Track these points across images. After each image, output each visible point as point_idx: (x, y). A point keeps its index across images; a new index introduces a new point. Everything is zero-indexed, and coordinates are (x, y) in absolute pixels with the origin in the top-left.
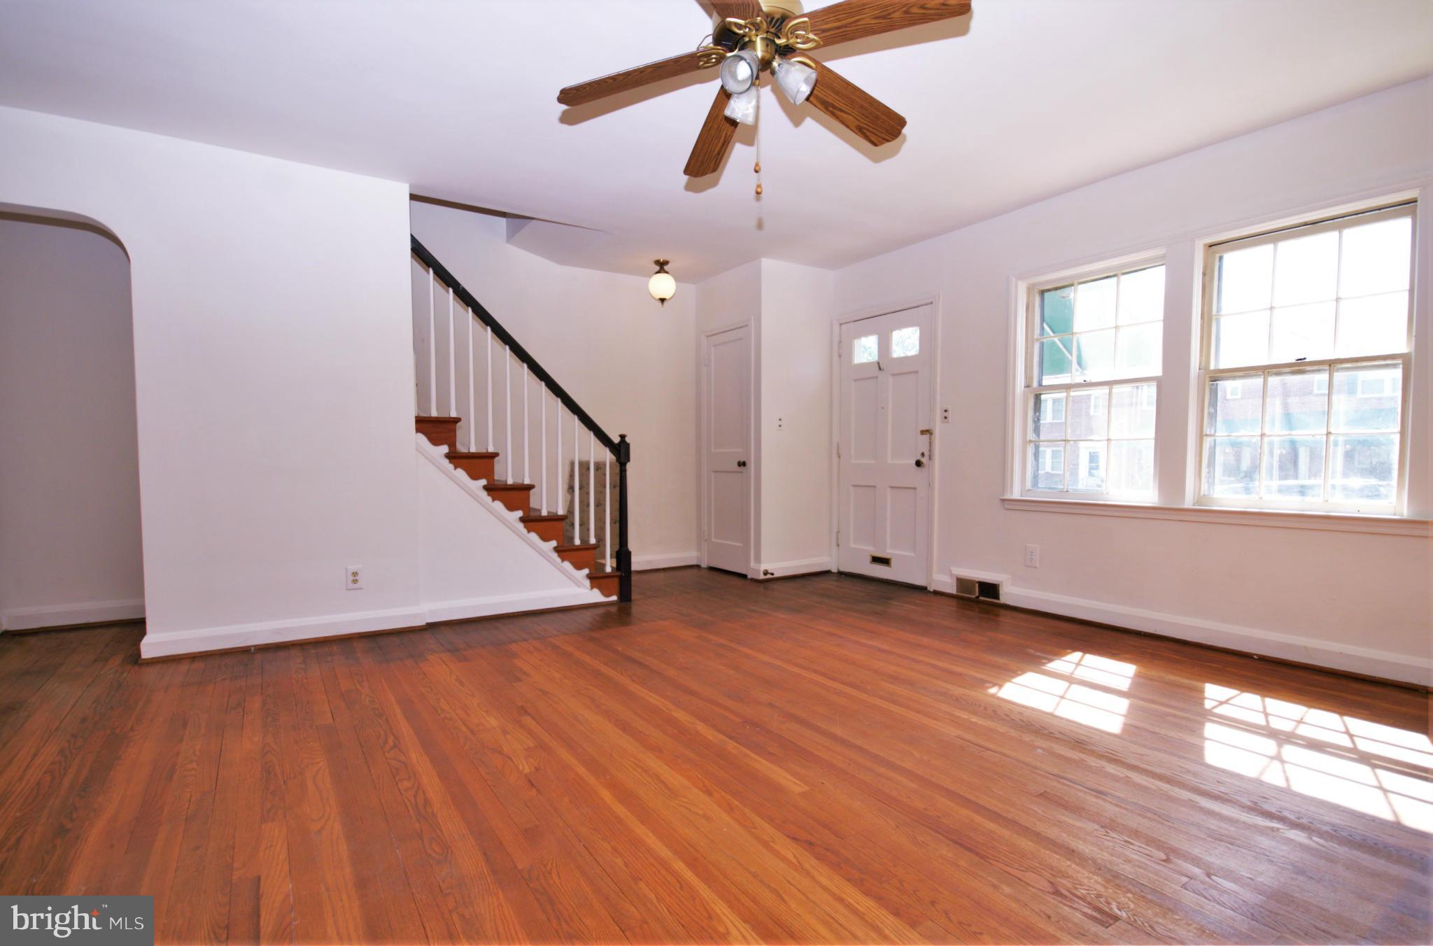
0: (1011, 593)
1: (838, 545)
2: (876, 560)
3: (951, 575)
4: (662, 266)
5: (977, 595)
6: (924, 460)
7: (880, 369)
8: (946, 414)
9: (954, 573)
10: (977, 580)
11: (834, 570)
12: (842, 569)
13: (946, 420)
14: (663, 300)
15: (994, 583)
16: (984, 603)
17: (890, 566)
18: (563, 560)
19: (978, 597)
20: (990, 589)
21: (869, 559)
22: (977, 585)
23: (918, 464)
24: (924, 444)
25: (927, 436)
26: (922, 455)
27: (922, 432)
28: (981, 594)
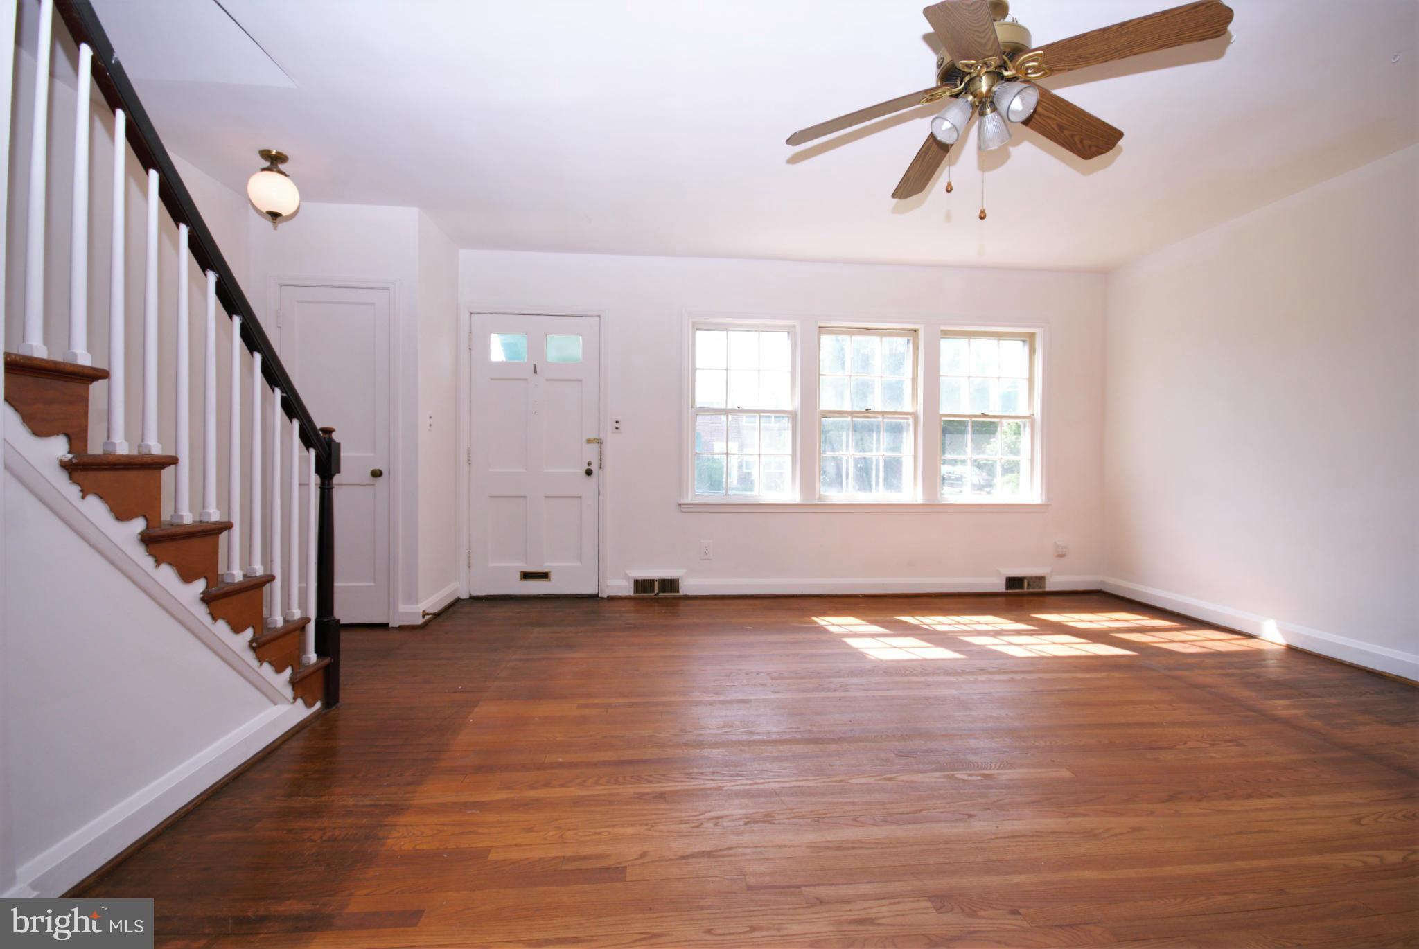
0: (691, 585)
1: (469, 567)
2: (527, 576)
3: (627, 577)
4: (274, 161)
5: (656, 592)
6: (594, 468)
7: (535, 372)
8: (617, 425)
9: (631, 575)
10: (657, 578)
11: (465, 596)
12: (475, 593)
13: (617, 431)
14: (274, 216)
15: (673, 578)
16: (666, 598)
17: (550, 580)
18: (261, 660)
19: (658, 594)
20: (670, 585)
21: (518, 576)
22: (656, 583)
23: (589, 472)
24: (591, 453)
25: (595, 446)
26: (589, 464)
27: (589, 441)
28: (661, 590)
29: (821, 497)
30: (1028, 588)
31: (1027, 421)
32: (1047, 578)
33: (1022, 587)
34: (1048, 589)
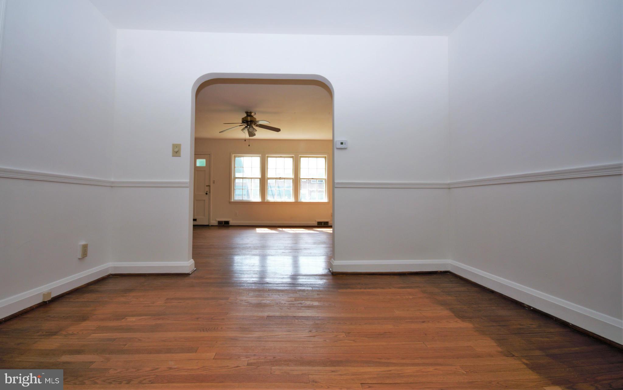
0: (232, 222)
3: (216, 220)
5: (223, 224)
6: (208, 193)
13: (214, 183)
15: (228, 221)
16: (226, 226)
17: (197, 221)
20: (227, 223)
22: (223, 222)
23: (207, 194)
24: (207, 189)
25: (209, 187)
26: (207, 191)
27: (207, 186)
28: (225, 224)
29: (267, 200)
30: (324, 225)
31: (325, 180)
32: (329, 222)
33: (322, 225)
34: (329, 225)
